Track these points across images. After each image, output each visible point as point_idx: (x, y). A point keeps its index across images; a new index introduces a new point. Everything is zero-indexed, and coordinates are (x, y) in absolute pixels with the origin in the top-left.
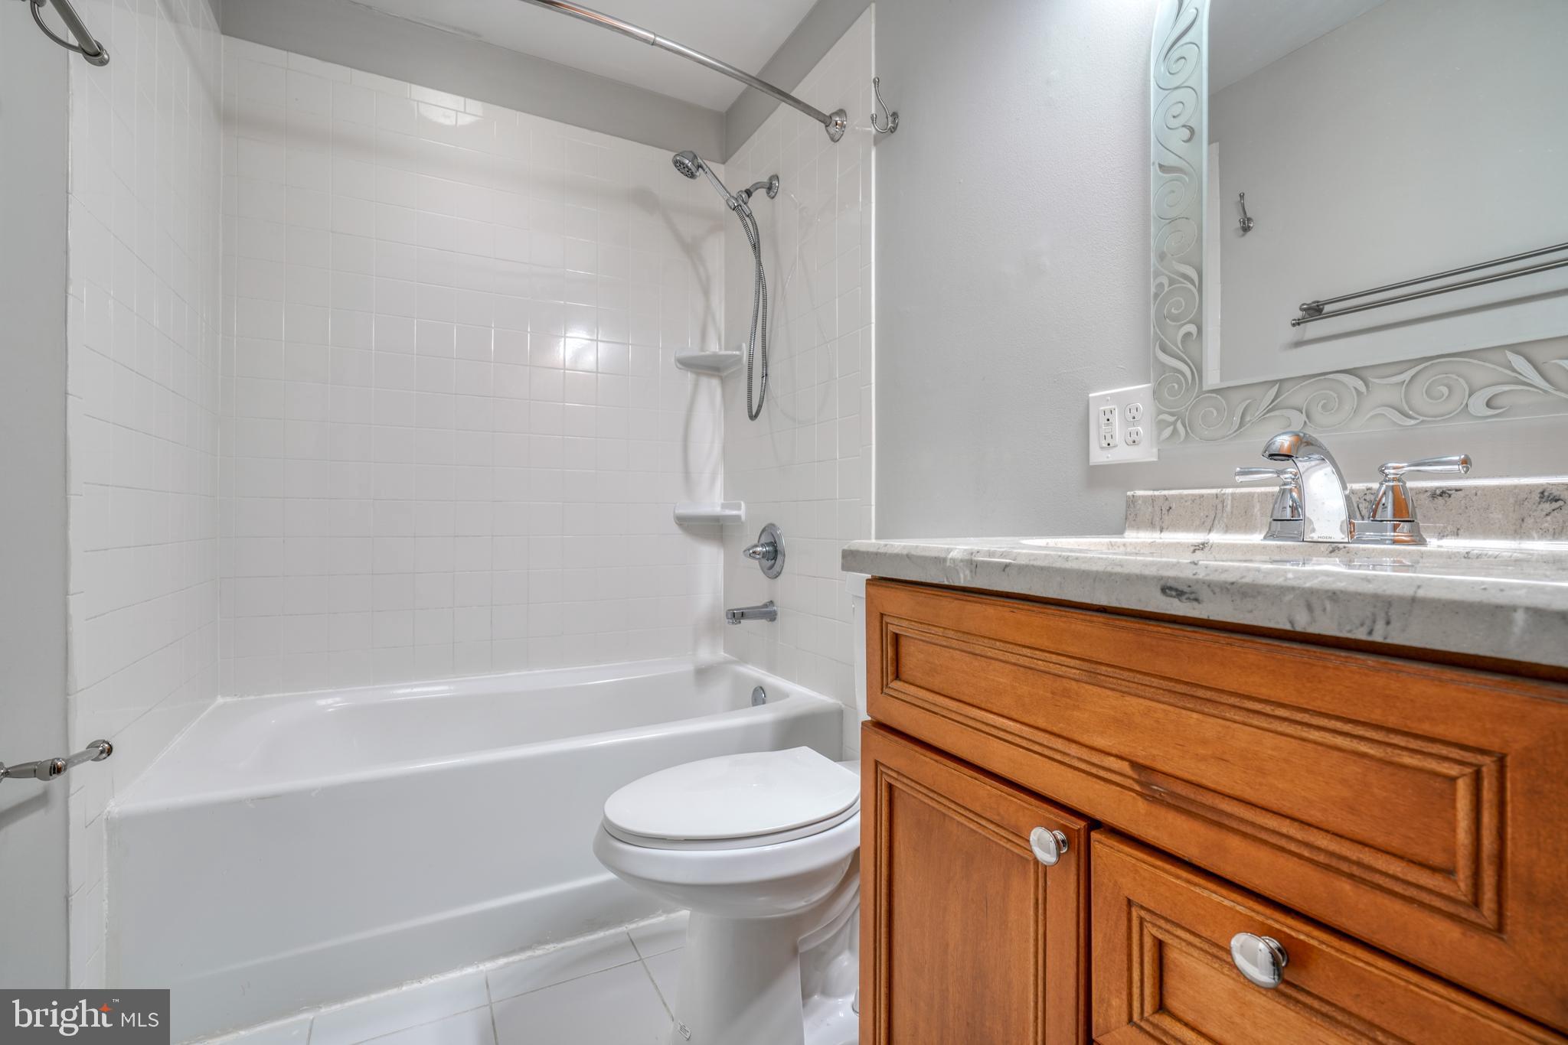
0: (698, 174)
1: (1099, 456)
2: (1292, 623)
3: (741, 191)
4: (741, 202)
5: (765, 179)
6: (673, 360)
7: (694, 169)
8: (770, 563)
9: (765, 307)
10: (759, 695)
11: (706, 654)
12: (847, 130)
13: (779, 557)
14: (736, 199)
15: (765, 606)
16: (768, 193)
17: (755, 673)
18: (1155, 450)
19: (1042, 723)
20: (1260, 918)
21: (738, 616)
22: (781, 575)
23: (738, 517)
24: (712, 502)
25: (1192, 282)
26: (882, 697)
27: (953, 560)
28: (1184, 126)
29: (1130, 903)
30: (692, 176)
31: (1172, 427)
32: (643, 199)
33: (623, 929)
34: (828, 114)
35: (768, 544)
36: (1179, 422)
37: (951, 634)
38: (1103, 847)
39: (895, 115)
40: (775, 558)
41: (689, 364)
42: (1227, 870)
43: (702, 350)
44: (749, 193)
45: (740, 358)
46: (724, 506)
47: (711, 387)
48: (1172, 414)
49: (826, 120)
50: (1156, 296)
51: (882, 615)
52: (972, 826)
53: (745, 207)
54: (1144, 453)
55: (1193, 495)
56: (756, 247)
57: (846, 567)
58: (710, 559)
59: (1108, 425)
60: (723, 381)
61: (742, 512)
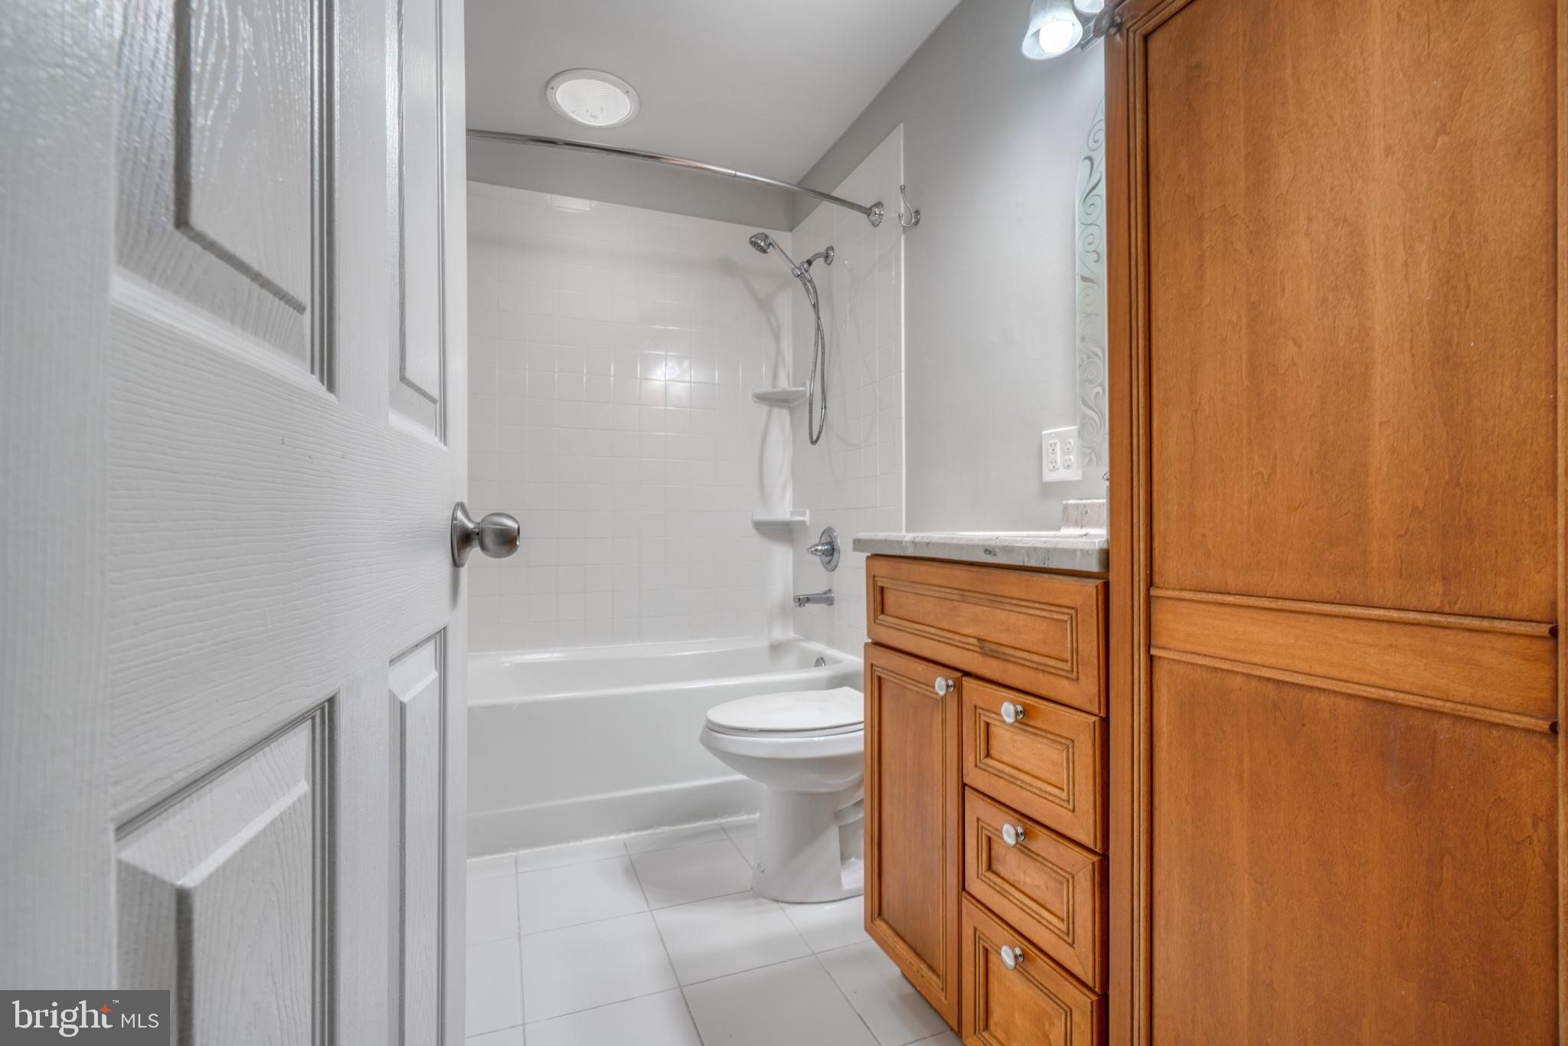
0: (769, 250)
1: (1049, 476)
2: (1024, 562)
3: (803, 262)
4: (803, 271)
5: (823, 250)
6: (750, 395)
7: (765, 247)
8: (829, 558)
9: (823, 353)
10: (820, 661)
11: (778, 634)
12: (884, 218)
13: (836, 555)
14: (799, 269)
15: (825, 593)
16: (825, 261)
17: (817, 647)
18: (1080, 473)
19: (946, 627)
20: (1015, 698)
21: (802, 601)
22: (838, 568)
23: (803, 523)
24: (783, 511)
25: (1100, 358)
26: (874, 625)
27: (906, 542)
28: (1094, 251)
29: (976, 707)
30: (765, 251)
31: (1088, 458)
32: (726, 267)
33: (716, 821)
34: (868, 207)
35: (827, 544)
36: (1093, 453)
37: (906, 583)
38: (967, 682)
39: (917, 212)
40: (832, 555)
41: (762, 398)
42: (1008, 681)
43: (774, 386)
44: (809, 263)
45: (803, 394)
46: (792, 514)
47: (782, 416)
48: (1089, 448)
49: (868, 211)
50: (1080, 366)
51: (874, 576)
52: (916, 689)
53: (807, 274)
54: (1073, 475)
55: (1099, 503)
56: (816, 306)
57: (855, 549)
58: (781, 559)
59: (1053, 454)
60: (791, 411)
61: (807, 518)
